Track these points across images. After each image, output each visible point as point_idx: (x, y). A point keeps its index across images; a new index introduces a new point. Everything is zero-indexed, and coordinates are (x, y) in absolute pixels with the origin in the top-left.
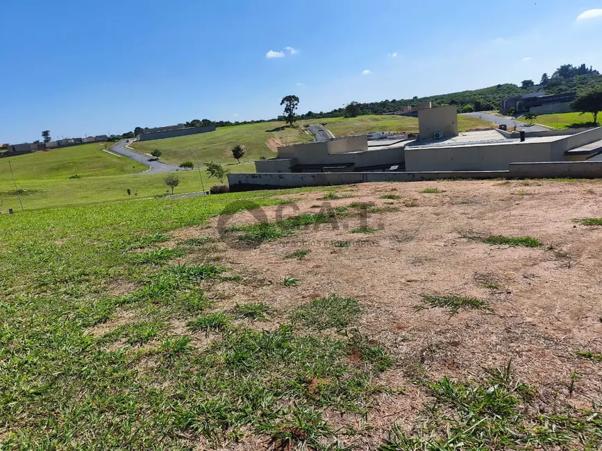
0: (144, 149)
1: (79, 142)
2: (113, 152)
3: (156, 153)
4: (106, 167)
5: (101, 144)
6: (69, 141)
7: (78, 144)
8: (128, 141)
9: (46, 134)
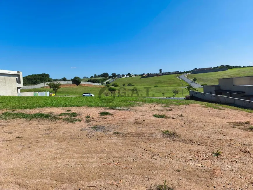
0: (191, 77)
1: (170, 73)
2: (179, 78)
3: (195, 79)
4: (174, 83)
5: (177, 75)
6: (166, 73)
7: (169, 74)
8: (187, 74)
9: (160, 70)
